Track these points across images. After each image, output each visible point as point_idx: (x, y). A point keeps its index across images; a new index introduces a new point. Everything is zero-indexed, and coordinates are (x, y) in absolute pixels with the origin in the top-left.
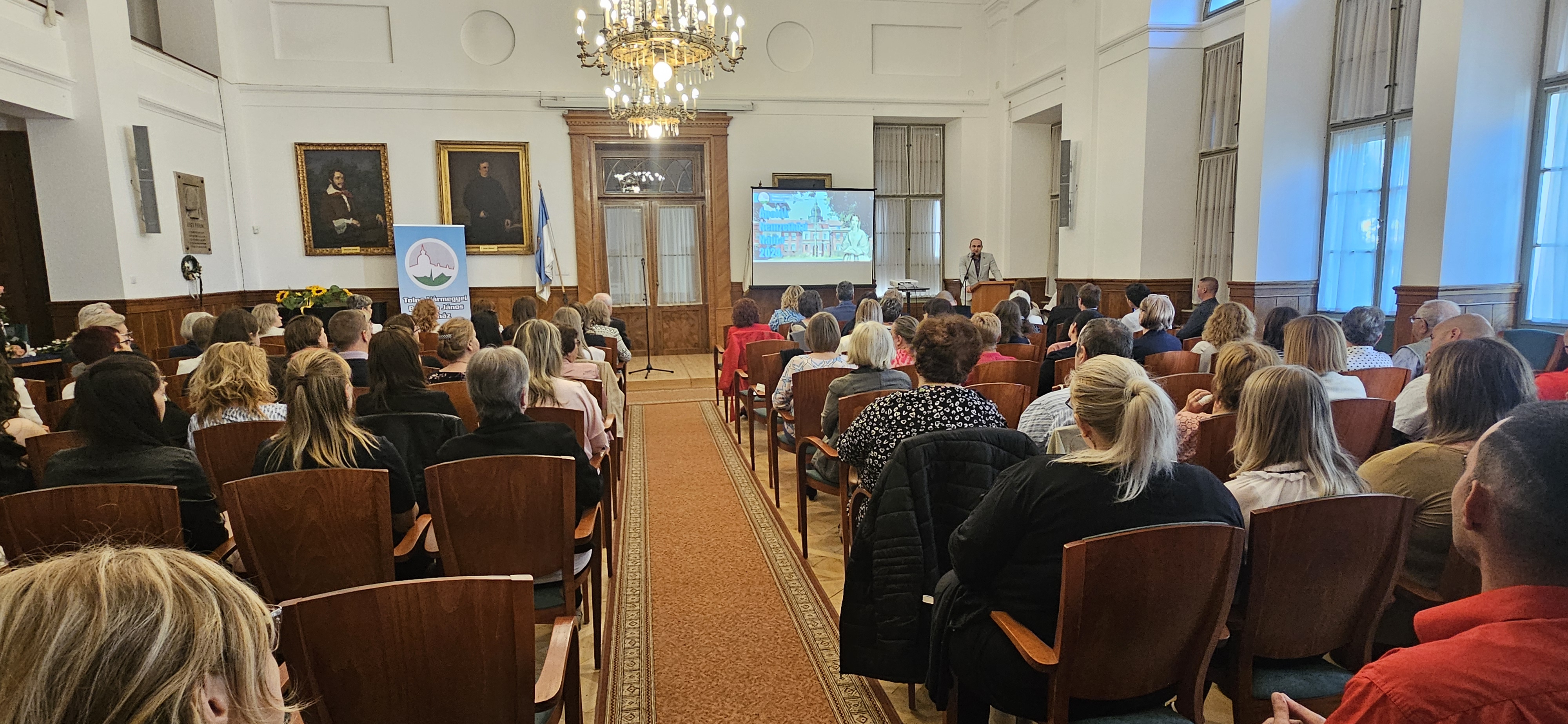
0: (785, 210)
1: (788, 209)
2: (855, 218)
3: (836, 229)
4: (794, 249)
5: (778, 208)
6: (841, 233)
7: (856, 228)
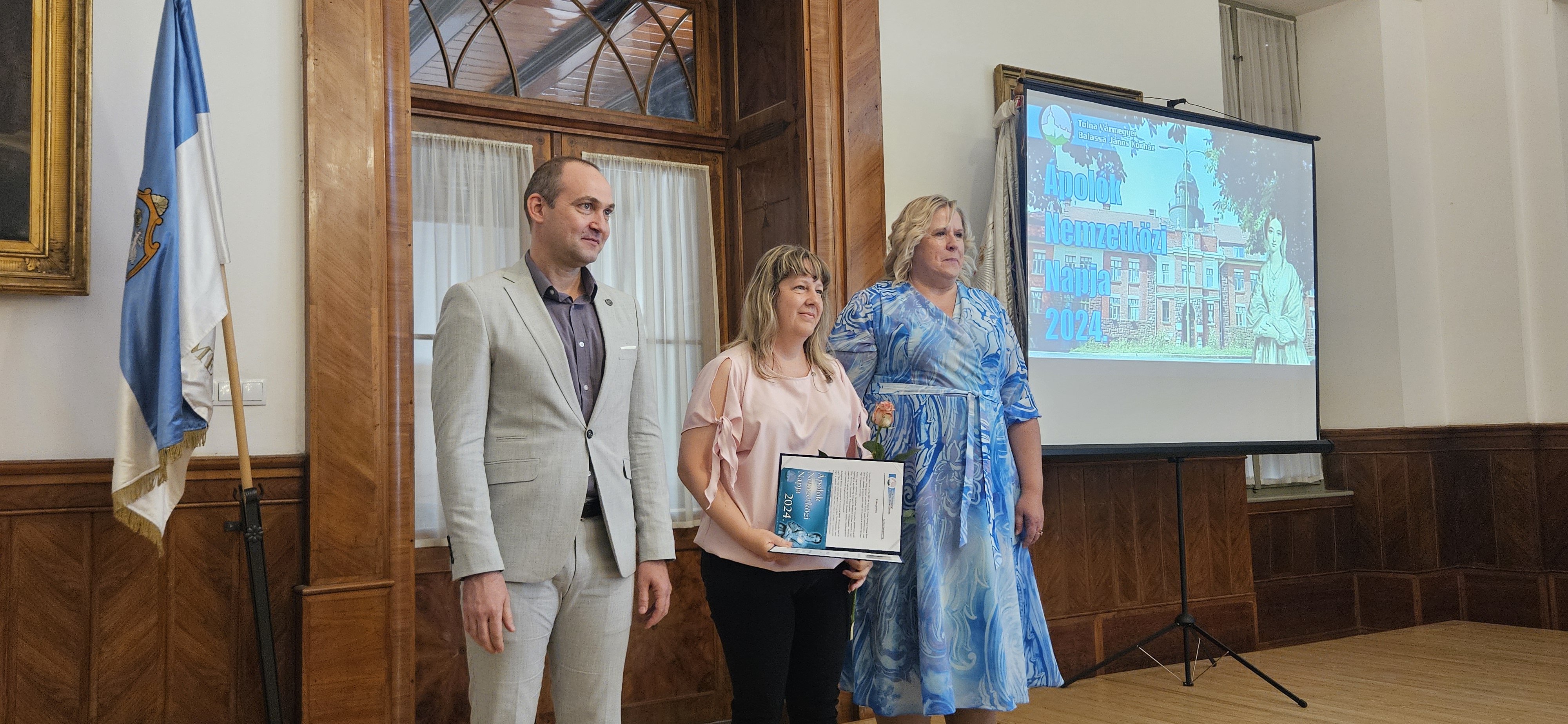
0: (1112, 176)
1: (1121, 177)
2: (1276, 224)
3: (1233, 253)
4: (1136, 316)
5: (1094, 167)
6: (1248, 267)
7: (1277, 256)
